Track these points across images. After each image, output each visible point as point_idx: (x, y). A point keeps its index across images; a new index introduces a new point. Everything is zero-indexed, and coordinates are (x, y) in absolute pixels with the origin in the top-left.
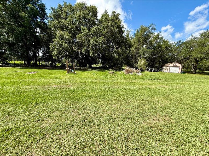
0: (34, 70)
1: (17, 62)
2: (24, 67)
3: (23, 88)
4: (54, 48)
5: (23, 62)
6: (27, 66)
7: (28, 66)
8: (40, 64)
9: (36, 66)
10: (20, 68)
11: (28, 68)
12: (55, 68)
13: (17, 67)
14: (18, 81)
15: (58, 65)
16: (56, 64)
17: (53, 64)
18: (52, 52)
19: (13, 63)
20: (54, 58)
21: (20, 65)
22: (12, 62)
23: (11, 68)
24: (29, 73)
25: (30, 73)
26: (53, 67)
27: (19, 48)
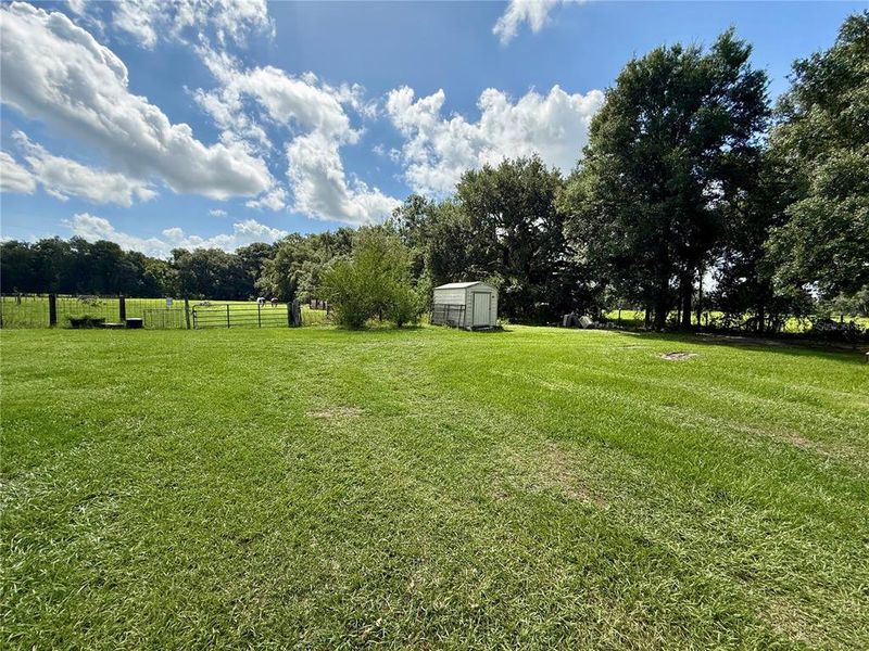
0: (678, 345)
1: (628, 315)
2: (643, 331)
3: (658, 412)
4: (785, 248)
5: (642, 315)
6: (653, 329)
7: (658, 331)
8: (702, 323)
9: (685, 332)
10: (634, 336)
11: (657, 338)
12: (772, 343)
13: (626, 330)
14: (639, 378)
15: (792, 325)
16: (779, 323)
17: (762, 325)
18: (771, 269)
19: (616, 317)
20: (779, 293)
21: (634, 325)
22: (614, 315)
23: (610, 333)
24: (664, 356)
25: (669, 358)
26: (761, 337)
27: (640, 269)
